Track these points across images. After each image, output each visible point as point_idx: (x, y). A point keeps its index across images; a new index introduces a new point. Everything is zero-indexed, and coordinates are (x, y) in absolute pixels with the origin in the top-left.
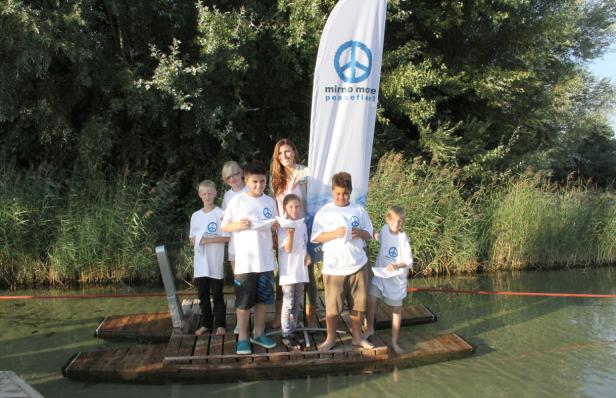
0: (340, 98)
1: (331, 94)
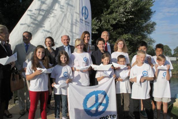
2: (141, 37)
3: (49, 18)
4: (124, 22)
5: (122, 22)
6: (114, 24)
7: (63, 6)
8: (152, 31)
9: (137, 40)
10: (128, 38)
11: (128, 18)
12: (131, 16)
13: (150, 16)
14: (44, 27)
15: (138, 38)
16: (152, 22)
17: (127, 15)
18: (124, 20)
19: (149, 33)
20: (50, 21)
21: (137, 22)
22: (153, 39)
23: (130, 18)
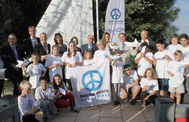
0: (113, 24)
1: (110, 23)
2: (162, 25)
3: (63, 19)
4: (144, 10)
5: (141, 11)
6: (132, 14)
7: (75, 8)
8: (175, 18)
9: (159, 29)
10: (147, 27)
11: (147, 7)
12: (151, 4)
13: (174, 2)
14: (60, 28)
15: (159, 27)
16: (175, 8)
17: (146, 4)
18: (144, 9)
19: (172, 21)
20: (64, 23)
21: (158, 10)
22: (176, 27)
23: (150, 6)
